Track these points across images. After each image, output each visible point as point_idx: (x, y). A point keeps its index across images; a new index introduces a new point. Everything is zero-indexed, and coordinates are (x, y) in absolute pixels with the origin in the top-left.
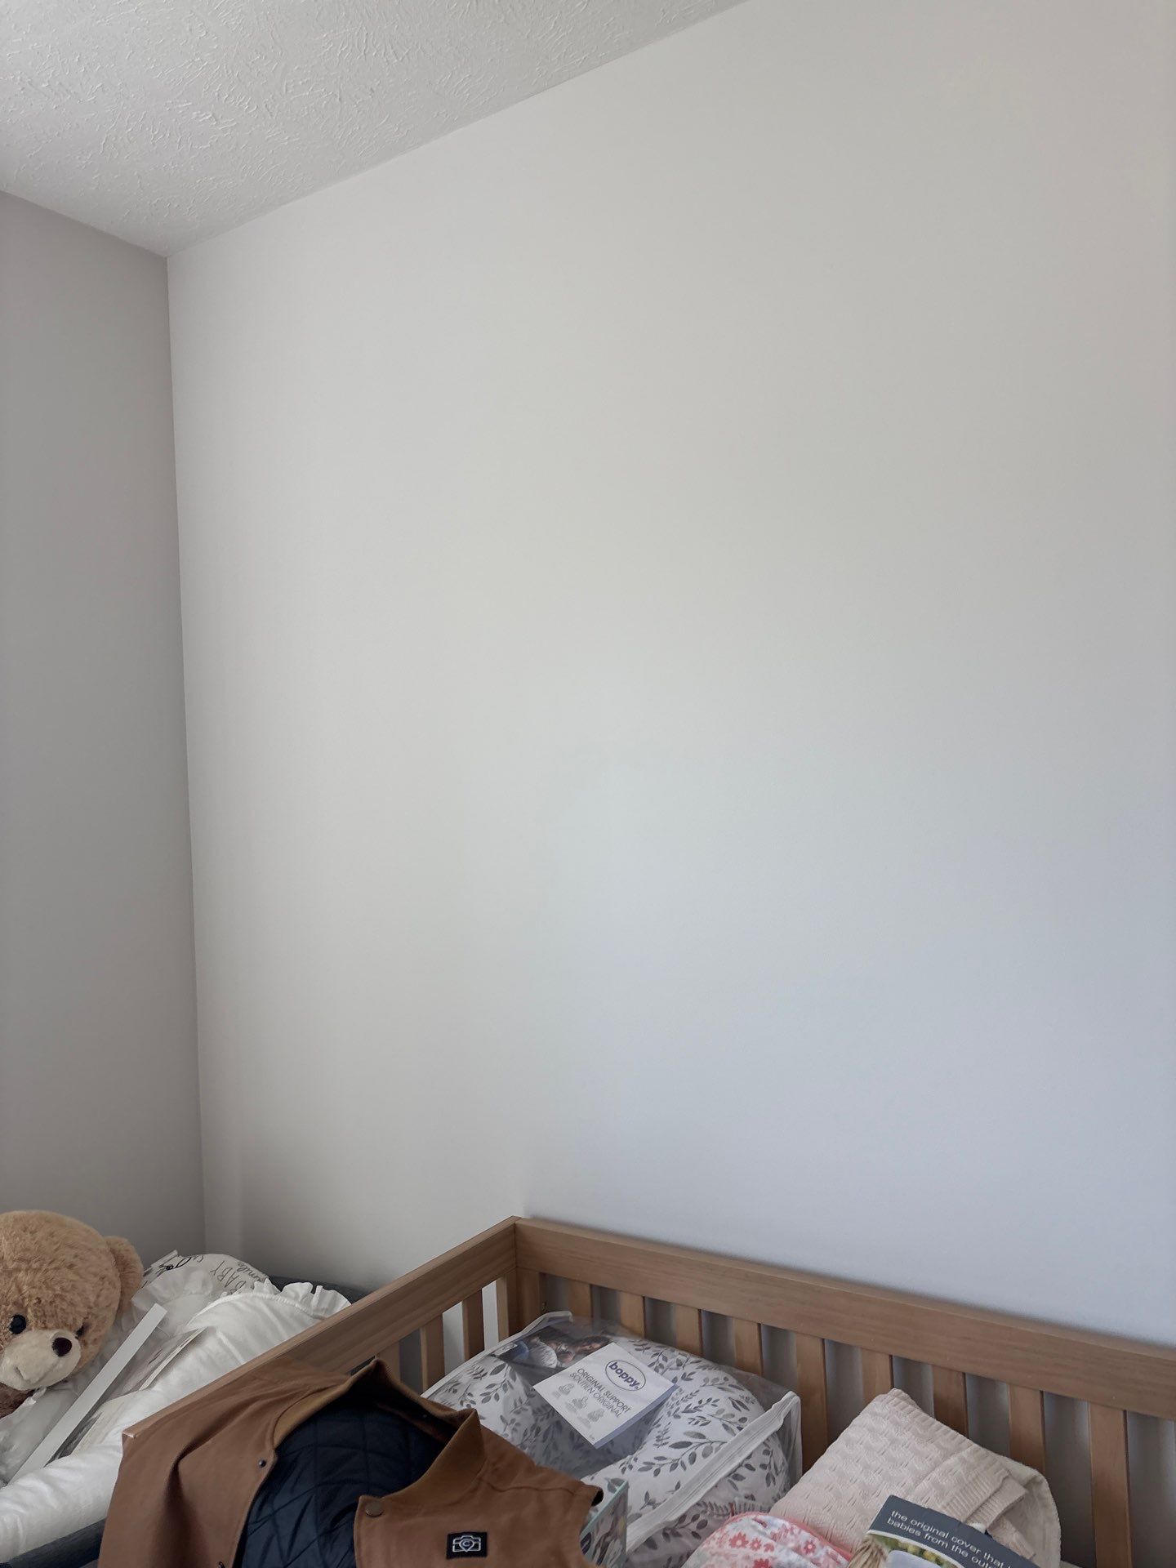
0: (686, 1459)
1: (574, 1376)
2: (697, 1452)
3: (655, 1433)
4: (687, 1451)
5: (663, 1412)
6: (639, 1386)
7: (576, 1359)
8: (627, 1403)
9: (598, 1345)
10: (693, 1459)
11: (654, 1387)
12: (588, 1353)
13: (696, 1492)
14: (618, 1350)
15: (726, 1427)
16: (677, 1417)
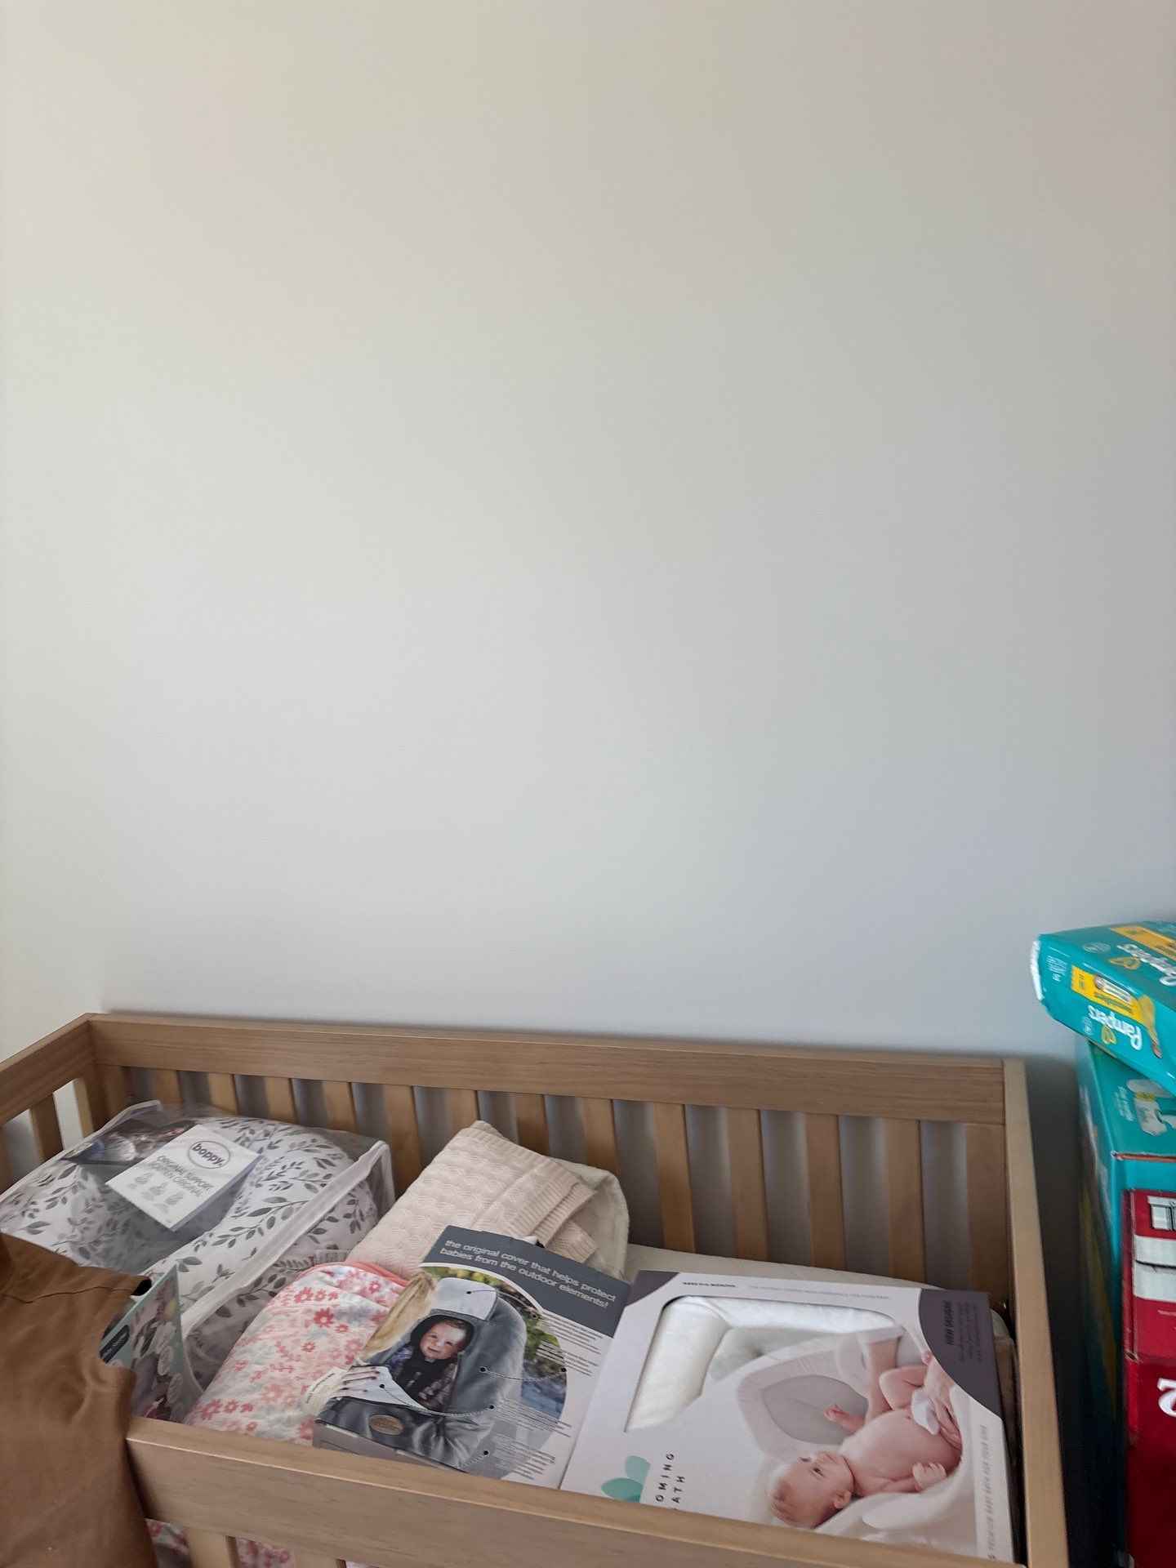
0: (264, 1226)
1: (152, 1165)
2: (275, 1215)
3: (236, 1205)
4: (266, 1217)
5: (246, 1184)
6: (223, 1163)
7: (156, 1147)
8: (209, 1180)
9: (182, 1130)
10: (271, 1223)
11: (239, 1159)
12: (169, 1140)
13: (274, 1253)
14: (203, 1132)
15: (308, 1187)
16: (259, 1186)
